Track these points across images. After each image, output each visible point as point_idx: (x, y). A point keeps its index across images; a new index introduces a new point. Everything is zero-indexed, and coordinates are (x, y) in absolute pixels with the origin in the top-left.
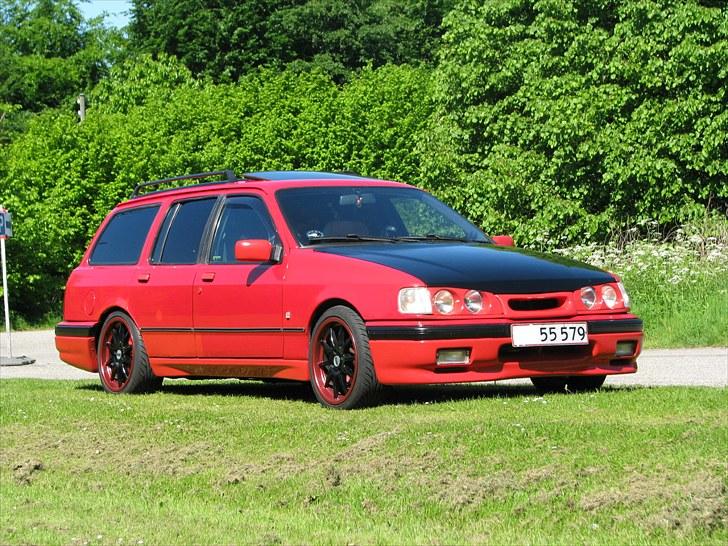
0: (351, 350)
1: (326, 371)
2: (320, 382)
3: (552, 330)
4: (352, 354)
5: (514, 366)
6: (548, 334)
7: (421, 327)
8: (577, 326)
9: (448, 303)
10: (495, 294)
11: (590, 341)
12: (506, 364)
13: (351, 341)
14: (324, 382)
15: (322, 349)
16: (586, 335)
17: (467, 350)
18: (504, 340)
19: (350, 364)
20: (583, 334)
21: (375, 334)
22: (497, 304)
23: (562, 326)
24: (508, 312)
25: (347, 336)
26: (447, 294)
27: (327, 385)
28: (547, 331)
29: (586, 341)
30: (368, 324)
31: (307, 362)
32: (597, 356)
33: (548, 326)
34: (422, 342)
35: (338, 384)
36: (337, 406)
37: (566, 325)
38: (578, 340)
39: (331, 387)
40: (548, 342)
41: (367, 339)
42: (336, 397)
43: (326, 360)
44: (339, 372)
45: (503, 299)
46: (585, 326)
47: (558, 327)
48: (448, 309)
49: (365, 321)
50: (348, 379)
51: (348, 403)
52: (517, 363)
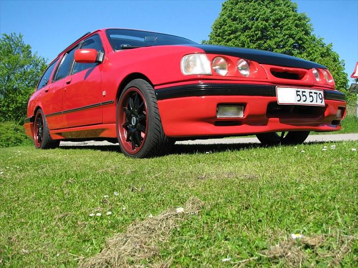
0: (144, 112)
1: (127, 129)
2: (123, 137)
3: (304, 94)
4: (145, 115)
5: (275, 122)
6: (301, 96)
7: (202, 85)
8: (318, 92)
9: (223, 68)
10: (260, 63)
11: (326, 104)
12: (270, 119)
13: (144, 105)
14: (126, 137)
15: (125, 114)
16: (323, 100)
17: (242, 106)
18: (271, 99)
19: (143, 122)
21: (162, 95)
22: (261, 71)
23: (310, 91)
24: (271, 78)
25: (141, 100)
26: (222, 60)
27: (128, 140)
28: (301, 94)
29: (323, 104)
30: (156, 88)
31: (115, 124)
32: (327, 117)
33: (301, 90)
34: (203, 97)
35: (134, 138)
36: (134, 155)
37: (312, 91)
38: (319, 103)
39: (130, 141)
40: (302, 102)
41: (155, 100)
42: (133, 149)
43: (127, 121)
44: (135, 129)
45: (267, 68)
46: (322, 92)
47: (307, 91)
48: (223, 73)
49: (153, 86)
50: (143, 135)
51: (141, 153)
52: (278, 119)
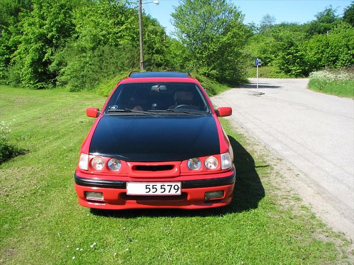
3: (155, 187)
5: (134, 203)
6: (151, 189)
8: (173, 184)
10: (127, 162)
11: (182, 193)
12: (128, 201)
16: (180, 190)
18: (122, 190)
20: (178, 189)
28: (151, 187)
29: (179, 193)
32: (190, 200)
33: (151, 184)
37: (165, 184)
38: (173, 192)
40: (151, 193)
46: (179, 184)
47: (159, 185)
52: (135, 201)
